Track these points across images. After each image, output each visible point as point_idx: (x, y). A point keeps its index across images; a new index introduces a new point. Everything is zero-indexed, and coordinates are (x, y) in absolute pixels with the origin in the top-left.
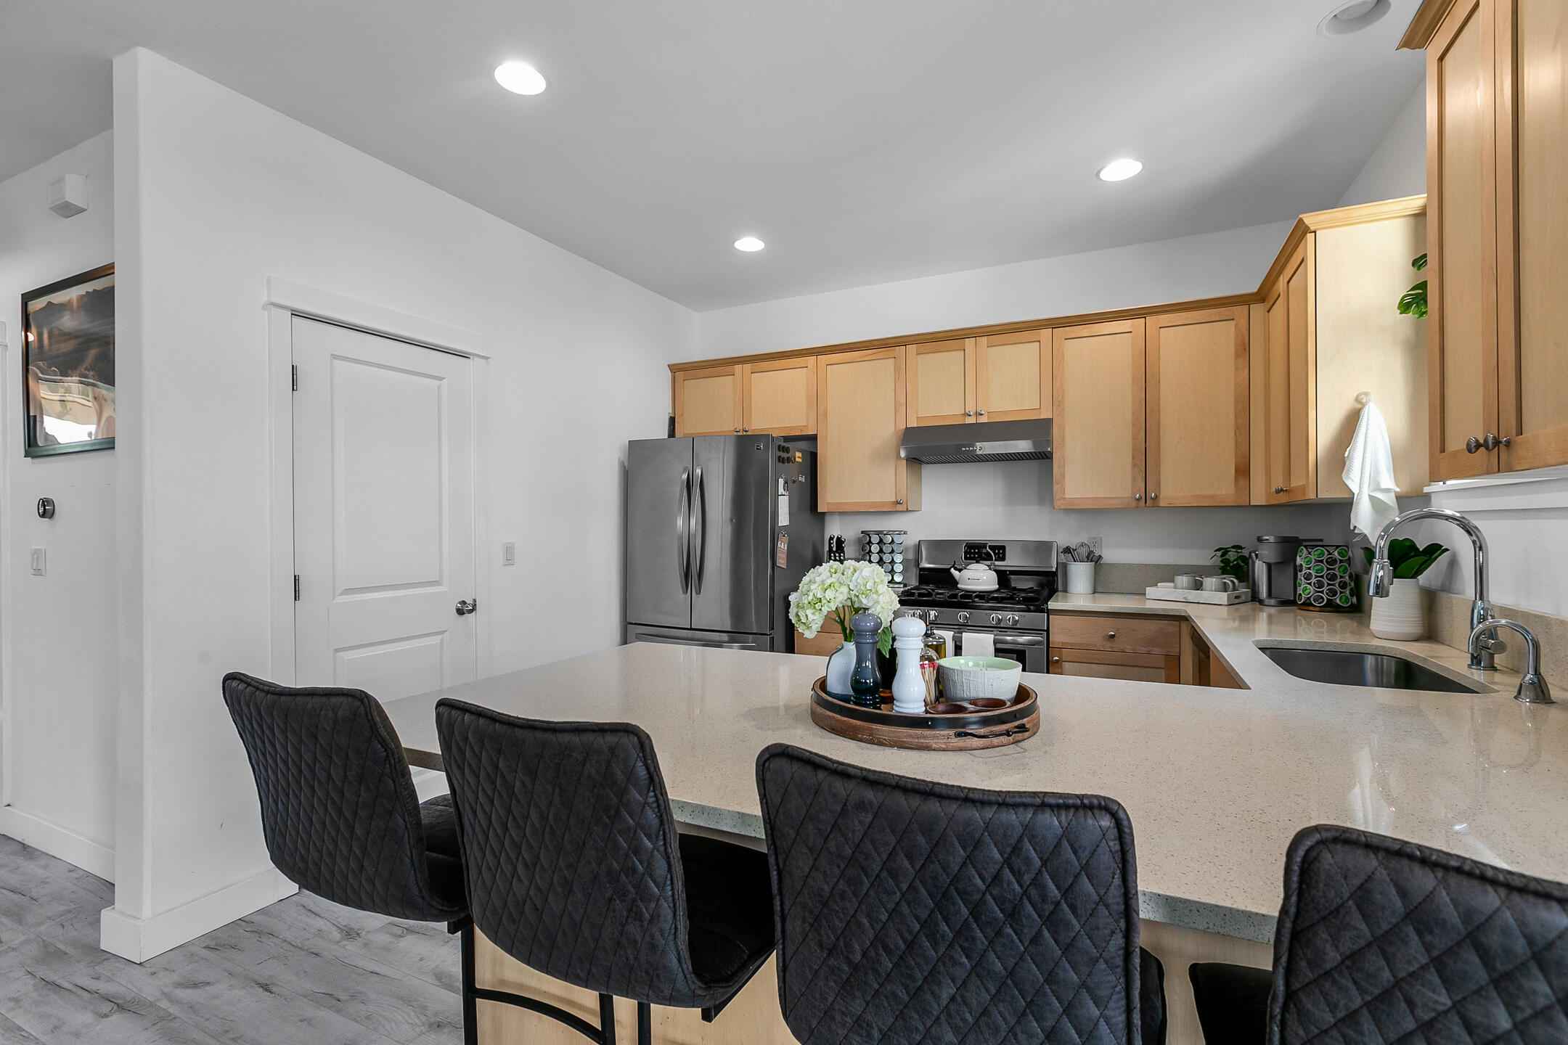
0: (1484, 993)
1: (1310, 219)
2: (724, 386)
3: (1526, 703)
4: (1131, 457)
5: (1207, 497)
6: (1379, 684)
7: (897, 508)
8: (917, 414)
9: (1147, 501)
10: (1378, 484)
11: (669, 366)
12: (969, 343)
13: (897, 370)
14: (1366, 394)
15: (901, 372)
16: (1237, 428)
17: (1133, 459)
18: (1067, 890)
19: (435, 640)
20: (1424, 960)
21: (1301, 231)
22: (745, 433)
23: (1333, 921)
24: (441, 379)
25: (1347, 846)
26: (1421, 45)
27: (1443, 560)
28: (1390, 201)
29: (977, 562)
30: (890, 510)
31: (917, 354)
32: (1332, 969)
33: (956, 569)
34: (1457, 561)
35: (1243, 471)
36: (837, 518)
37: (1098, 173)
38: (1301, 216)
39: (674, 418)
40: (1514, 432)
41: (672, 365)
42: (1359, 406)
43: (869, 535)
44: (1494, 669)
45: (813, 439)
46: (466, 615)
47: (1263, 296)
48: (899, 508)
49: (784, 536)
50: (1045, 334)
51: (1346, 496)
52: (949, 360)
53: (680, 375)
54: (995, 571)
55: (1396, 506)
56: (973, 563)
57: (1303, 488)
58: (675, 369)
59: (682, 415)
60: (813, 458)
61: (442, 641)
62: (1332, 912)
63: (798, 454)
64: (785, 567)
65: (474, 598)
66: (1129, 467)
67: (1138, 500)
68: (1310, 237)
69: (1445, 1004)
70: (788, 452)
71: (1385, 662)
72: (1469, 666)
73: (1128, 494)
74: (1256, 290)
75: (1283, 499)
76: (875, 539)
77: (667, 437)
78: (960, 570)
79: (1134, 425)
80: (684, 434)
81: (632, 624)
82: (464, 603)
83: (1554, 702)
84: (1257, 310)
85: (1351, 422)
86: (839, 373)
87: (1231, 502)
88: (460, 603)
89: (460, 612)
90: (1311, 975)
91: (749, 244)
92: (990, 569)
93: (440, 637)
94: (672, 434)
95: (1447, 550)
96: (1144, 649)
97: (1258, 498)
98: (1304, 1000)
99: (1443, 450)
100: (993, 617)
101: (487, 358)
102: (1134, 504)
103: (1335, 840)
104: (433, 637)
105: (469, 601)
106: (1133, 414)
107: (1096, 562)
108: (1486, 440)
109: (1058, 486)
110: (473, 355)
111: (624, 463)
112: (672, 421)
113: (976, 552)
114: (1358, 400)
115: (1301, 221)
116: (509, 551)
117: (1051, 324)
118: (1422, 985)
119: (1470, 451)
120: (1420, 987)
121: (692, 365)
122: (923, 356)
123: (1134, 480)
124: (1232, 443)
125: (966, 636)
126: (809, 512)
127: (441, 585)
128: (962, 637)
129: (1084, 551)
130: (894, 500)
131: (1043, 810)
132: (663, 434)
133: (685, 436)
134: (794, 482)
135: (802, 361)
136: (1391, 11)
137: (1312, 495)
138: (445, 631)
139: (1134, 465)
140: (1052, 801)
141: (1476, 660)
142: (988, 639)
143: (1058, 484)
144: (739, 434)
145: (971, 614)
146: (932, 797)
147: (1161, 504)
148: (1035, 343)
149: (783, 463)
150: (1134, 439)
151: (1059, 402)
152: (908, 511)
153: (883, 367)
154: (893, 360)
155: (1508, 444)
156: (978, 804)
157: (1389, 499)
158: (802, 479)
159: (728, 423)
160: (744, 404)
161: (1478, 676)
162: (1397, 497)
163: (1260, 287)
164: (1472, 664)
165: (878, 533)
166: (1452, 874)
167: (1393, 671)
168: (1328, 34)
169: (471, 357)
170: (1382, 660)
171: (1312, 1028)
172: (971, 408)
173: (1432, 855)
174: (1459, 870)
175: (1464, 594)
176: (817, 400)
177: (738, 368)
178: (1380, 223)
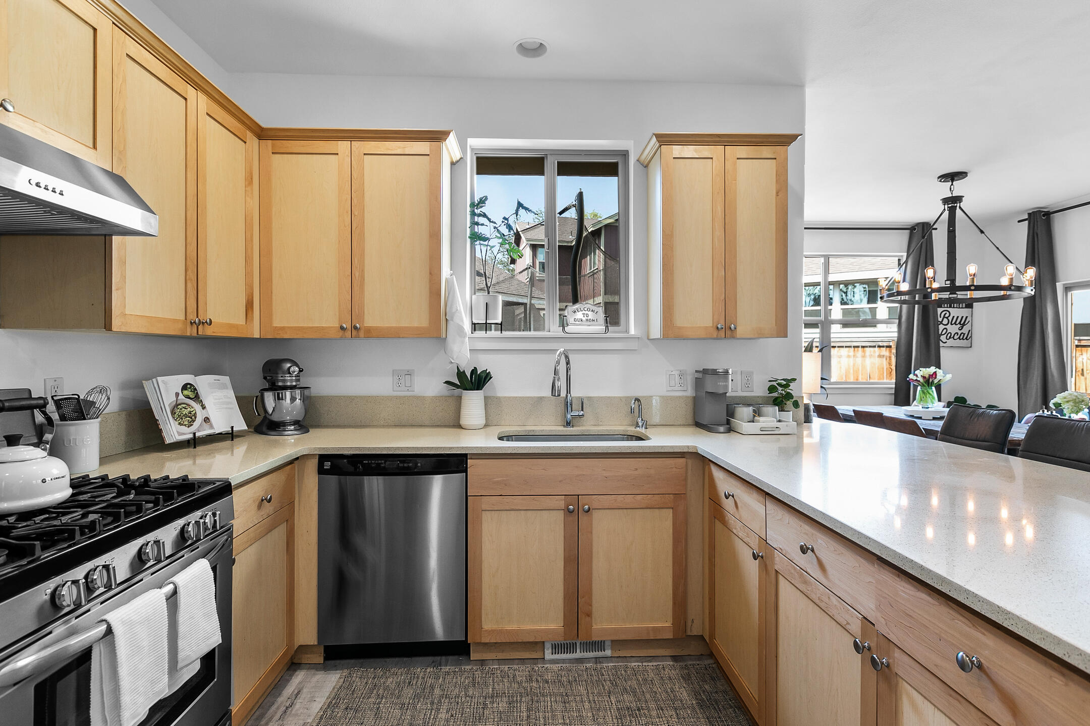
4: (184, 268)
17: (187, 269)
50: (104, 23)
66: (182, 278)
109: (119, 293)
117: (115, 16)
139: (188, 279)
143: (118, 289)
148: (88, 27)
151: (120, 153)
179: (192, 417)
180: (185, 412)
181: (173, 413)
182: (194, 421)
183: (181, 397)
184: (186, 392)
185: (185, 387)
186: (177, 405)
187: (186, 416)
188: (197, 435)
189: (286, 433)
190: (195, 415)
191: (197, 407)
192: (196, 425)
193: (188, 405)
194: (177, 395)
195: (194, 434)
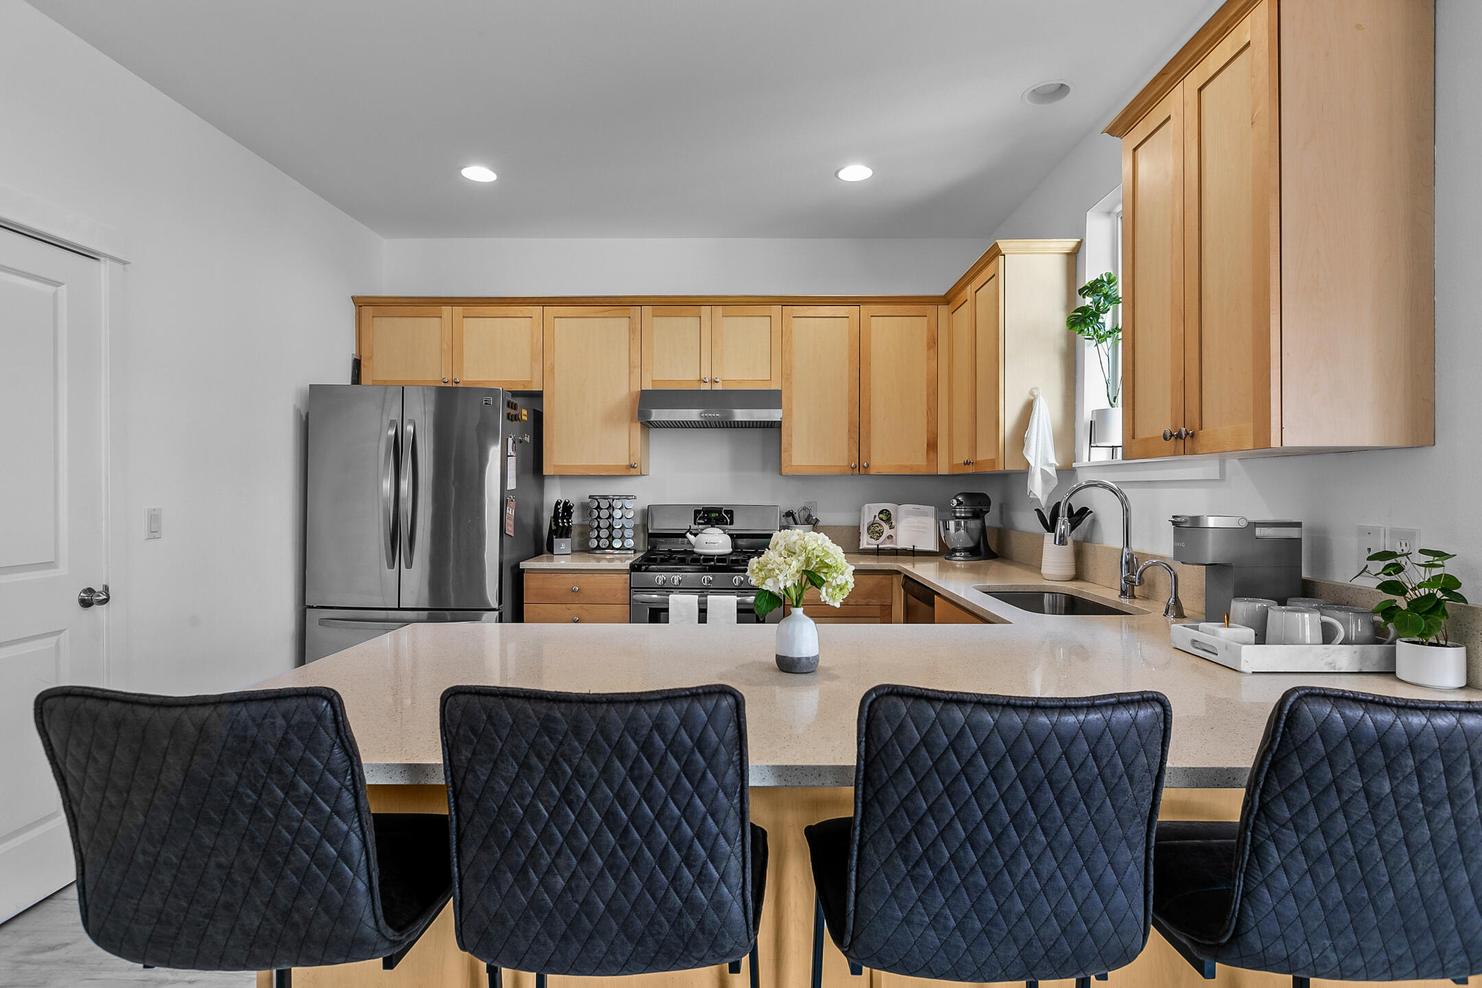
0: (1381, 774)
1: (1003, 245)
2: (429, 328)
3: (1171, 618)
4: (848, 430)
5: (906, 467)
6: (1054, 613)
7: (631, 470)
8: (652, 378)
9: (859, 469)
10: (1047, 460)
11: (353, 298)
12: (705, 311)
13: (631, 330)
14: (1036, 388)
15: (637, 334)
16: (929, 409)
17: (849, 431)
18: (1130, 765)
19: (50, 642)
20: (1353, 761)
21: (994, 253)
22: (454, 385)
23: (1304, 748)
24: (58, 284)
25: (1313, 698)
26: (1121, 135)
27: (1088, 519)
28: (1055, 240)
29: (713, 526)
30: (623, 474)
31: (653, 316)
32: (1295, 782)
33: (691, 533)
34: (1098, 520)
35: (932, 446)
36: (557, 481)
37: (836, 174)
38: (997, 241)
39: (360, 361)
40: (1198, 428)
41: (358, 297)
42: (1032, 398)
43: (597, 499)
44: (1134, 597)
45: (538, 396)
46: (96, 608)
47: (949, 299)
48: (633, 471)
49: (512, 501)
50: (776, 309)
51: (1023, 468)
52: (683, 326)
53: (367, 311)
54: (729, 534)
55: (1056, 477)
56: (709, 527)
57: (993, 462)
58: (361, 303)
59: (371, 358)
60: (538, 418)
61: (57, 644)
62: (1304, 743)
63: (524, 412)
64: (512, 535)
65: (104, 584)
66: (846, 438)
67: (853, 468)
68: (1001, 258)
69: (1359, 787)
70: (515, 409)
71: (1058, 598)
72: (1120, 596)
73: (845, 463)
74: (943, 294)
75: (970, 470)
76: (604, 504)
77: (350, 384)
78: (695, 535)
79: (850, 401)
80: (373, 381)
81: (312, 607)
82: (90, 591)
83: (1186, 617)
84: (944, 310)
85: (1028, 410)
86: (567, 326)
87: (924, 471)
88: (85, 591)
89: (86, 604)
90: (1279, 789)
91: (479, 174)
92: (725, 533)
93: (54, 639)
94: (357, 378)
95: (1091, 512)
96: (864, 601)
97: (943, 469)
98: (1272, 807)
99: (1134, 438)
100: (735, 579)
101: (124, 263)
102: (850, 472)
103: (1306, 695)
104: (46, 640)
105: (98, 588)
106: (849, 391)
107: (814, 525)
108: (1180, 432)
109: (787, 453)
110: (106, 256)
111: (300, 412)
112: (357, 364)
113: (712, 516)
114: (1031, 393)
115: (997, 244)
116: (154, 518)
117: (782, 302)
118: (1350, 778)
119: (1165, 439)
120: (1348, 779)
121: (384, 300)
122: (658, 319)
123: (850, 451)
124: (925, 421)
125: (711, 598)
126: (532, 475)
127: (56, 567)
128: (707, 600)
129: (804, 514)
130: (628, 464)
131: (1118, 707)
132: (347, 380)
133: (375, 384)
134: (521, 442)
135: (526, 310)
136: (1069, 95)
137: (1001, 468)
138: (60, 632)
139: (850, 437)
140: (1124, 699)
141: (1123, 593)
142: (732, 600)
143: (786, 452)
144: (447, 385)
145: (713, 577)
146: (1036, 710)
147: (872, 473)
148: (766, 318)
149: (512, 420)
150: (850, 413)
151: (788, 375)
152: (641, 475)
153: (617, 326)
154: (628, 319)
155: (1193, 436)
156: (1072, 710)
157: (1052, 471)
158: (527, 439)
159: (435, 373)
160: (454, 349)
161: (1126, 601)
162: (1056, 470)
163: (947, 293)
164: (1121, 595)
165: (605, 497)
166: (1369, 704)
167: (1064, 605)
168: (1028, 103)
169: (102, 259)
170: (1056, 597)
171: (1275, 825)
172: (706, 375)
173: (1359, 695)
174: (1372, 702)
175: (1102, 544)
176: (543, 352)
177: (446, 310)
178: (1046, 255)
179: (880, 533)
180: (877, 529)
181: (869, 529)
182: (880, 536)
183: (877, 518)
184: (881, 516)
185: (881, 512)
186: (873, 524)
187: (877, 532)
188: (880, 546)
189: (954, 558)
190: (882, 533)
191: (885, 526)
192: (881, 539)
193: (880, 525)
194: (875, 516)
195: (878, 545)
